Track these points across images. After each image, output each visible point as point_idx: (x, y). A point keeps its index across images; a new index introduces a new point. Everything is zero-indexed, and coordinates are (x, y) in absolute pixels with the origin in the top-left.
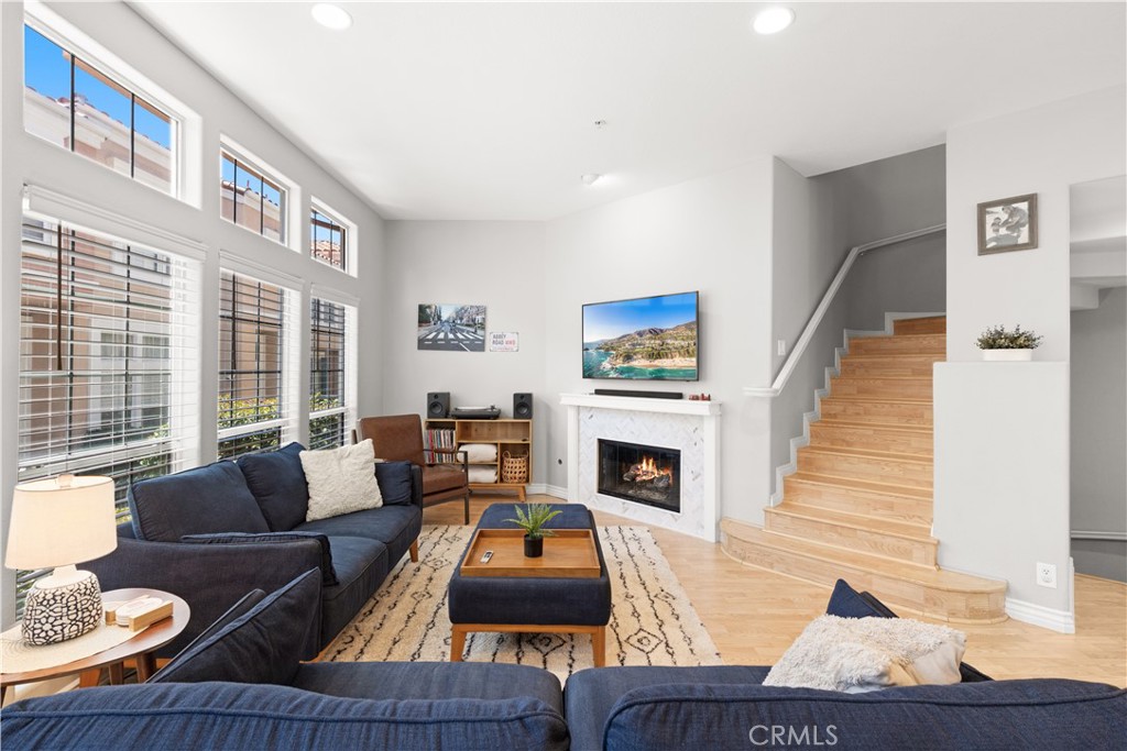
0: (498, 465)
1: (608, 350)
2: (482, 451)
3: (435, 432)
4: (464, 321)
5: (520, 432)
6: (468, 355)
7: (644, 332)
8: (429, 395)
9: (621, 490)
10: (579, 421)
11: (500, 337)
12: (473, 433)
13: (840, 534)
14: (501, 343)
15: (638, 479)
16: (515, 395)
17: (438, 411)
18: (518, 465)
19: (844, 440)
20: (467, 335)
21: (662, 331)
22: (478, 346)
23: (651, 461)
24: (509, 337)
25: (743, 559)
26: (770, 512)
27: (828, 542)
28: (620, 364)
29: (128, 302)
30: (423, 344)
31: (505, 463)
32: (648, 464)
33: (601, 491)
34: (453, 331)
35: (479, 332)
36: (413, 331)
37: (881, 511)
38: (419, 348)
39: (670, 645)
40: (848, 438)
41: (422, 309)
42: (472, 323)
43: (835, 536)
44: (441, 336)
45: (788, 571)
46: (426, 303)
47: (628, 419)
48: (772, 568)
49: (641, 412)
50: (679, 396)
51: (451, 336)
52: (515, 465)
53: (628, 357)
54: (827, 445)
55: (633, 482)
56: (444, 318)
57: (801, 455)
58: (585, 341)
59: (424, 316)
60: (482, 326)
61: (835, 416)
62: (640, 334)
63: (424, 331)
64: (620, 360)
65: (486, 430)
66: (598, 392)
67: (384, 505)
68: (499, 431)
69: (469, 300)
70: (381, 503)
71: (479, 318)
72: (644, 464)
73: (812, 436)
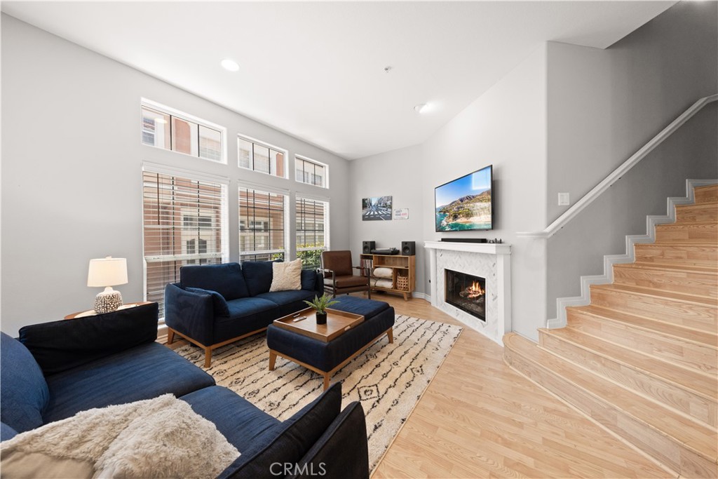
0: (394, 279)
1: (445, 212)
2: (386, 271)
3: (364, 260)
4: (382, 205)
5: (403, 262)
6: (384, 223)
7: (464, 198)
8: (363, 242)
9: (459, 302)
10: (436, 258)
11: (399, 212)
12: (386, 262)
13: (604, 365)
14: (400, 215)
15: (470, 296)
16: (403, 243)
17: (367, 250)
18: (403, 281)
19: (650, 282)
20: (383, 212)
21: (473, 197)
22: (389, 217)
23: (477, 284)
24: (404, 211)
25: (511, 364)
26: (543, 333)
27: (592, 369)
28: (451, 222)
29: (199, 202)
30: (365, 218)
31: (398, 280)
32: (476, 286)
33: (447, 301)
34: (377, 210)
35: (389, 210)
36: (360, 212)
37: (666, 354)
38: (363, 220)
39: (380, 401)
40: (655, 280)
41: (364, 200)
42: (385, 206)
43: (599, 365)
44: (372, 213)
45: (542, 383)
46: (365, 198)
47: (458, 257)
48: (530, 377)
49: (464, 252)
50: (484, 241)
51: (376, 213)
52: (401, 280)
53: (455, 217)
54: (633, 285)
55: (466, 297)
56: (373, 204)
57: (595, 290)
58: (437, 207)
59: (365, 204)
60: (391, 207)
61: (651, 259)
62: (462, 200)
63: (365, 211)
64: (451, 219)
65: (391, 261)
66: (443, 240)
67: (302, 289)
68: (398, 262)
69: (384, 194)
70: (300, 288)
71: (389, 203)
72: (474, 287)
73: (616, 276)
